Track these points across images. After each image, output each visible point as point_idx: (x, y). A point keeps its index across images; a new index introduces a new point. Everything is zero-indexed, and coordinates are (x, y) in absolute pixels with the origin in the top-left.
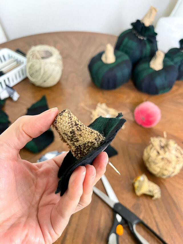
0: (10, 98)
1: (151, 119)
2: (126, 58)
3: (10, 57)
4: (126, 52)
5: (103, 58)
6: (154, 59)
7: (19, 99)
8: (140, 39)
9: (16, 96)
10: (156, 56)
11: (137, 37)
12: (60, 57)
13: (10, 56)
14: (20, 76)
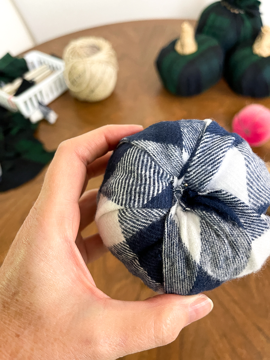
0: (44, 121)
1: (259, 131)
2: (214, 42)
3: (41, 63)
4: (214, 35)
5: (178, 48)
6: (260, 38)
7: (57, 120)
8: (234, 14)
9: (53, 117)
10: (262, 34)
11: (230, 11)
12: (112, 52)
13: (42, 61)
14: (57, 89)
